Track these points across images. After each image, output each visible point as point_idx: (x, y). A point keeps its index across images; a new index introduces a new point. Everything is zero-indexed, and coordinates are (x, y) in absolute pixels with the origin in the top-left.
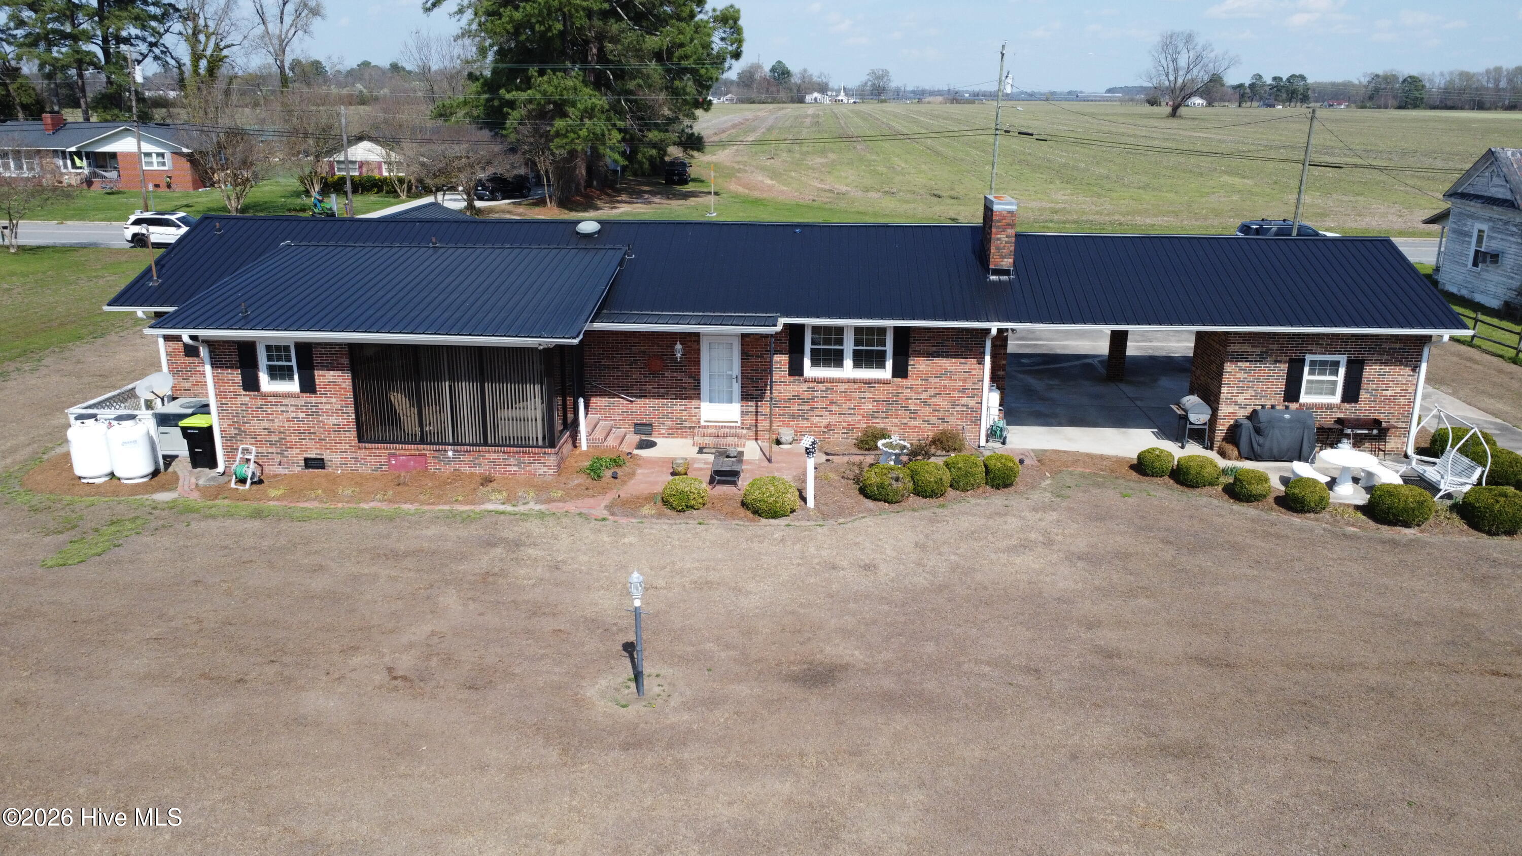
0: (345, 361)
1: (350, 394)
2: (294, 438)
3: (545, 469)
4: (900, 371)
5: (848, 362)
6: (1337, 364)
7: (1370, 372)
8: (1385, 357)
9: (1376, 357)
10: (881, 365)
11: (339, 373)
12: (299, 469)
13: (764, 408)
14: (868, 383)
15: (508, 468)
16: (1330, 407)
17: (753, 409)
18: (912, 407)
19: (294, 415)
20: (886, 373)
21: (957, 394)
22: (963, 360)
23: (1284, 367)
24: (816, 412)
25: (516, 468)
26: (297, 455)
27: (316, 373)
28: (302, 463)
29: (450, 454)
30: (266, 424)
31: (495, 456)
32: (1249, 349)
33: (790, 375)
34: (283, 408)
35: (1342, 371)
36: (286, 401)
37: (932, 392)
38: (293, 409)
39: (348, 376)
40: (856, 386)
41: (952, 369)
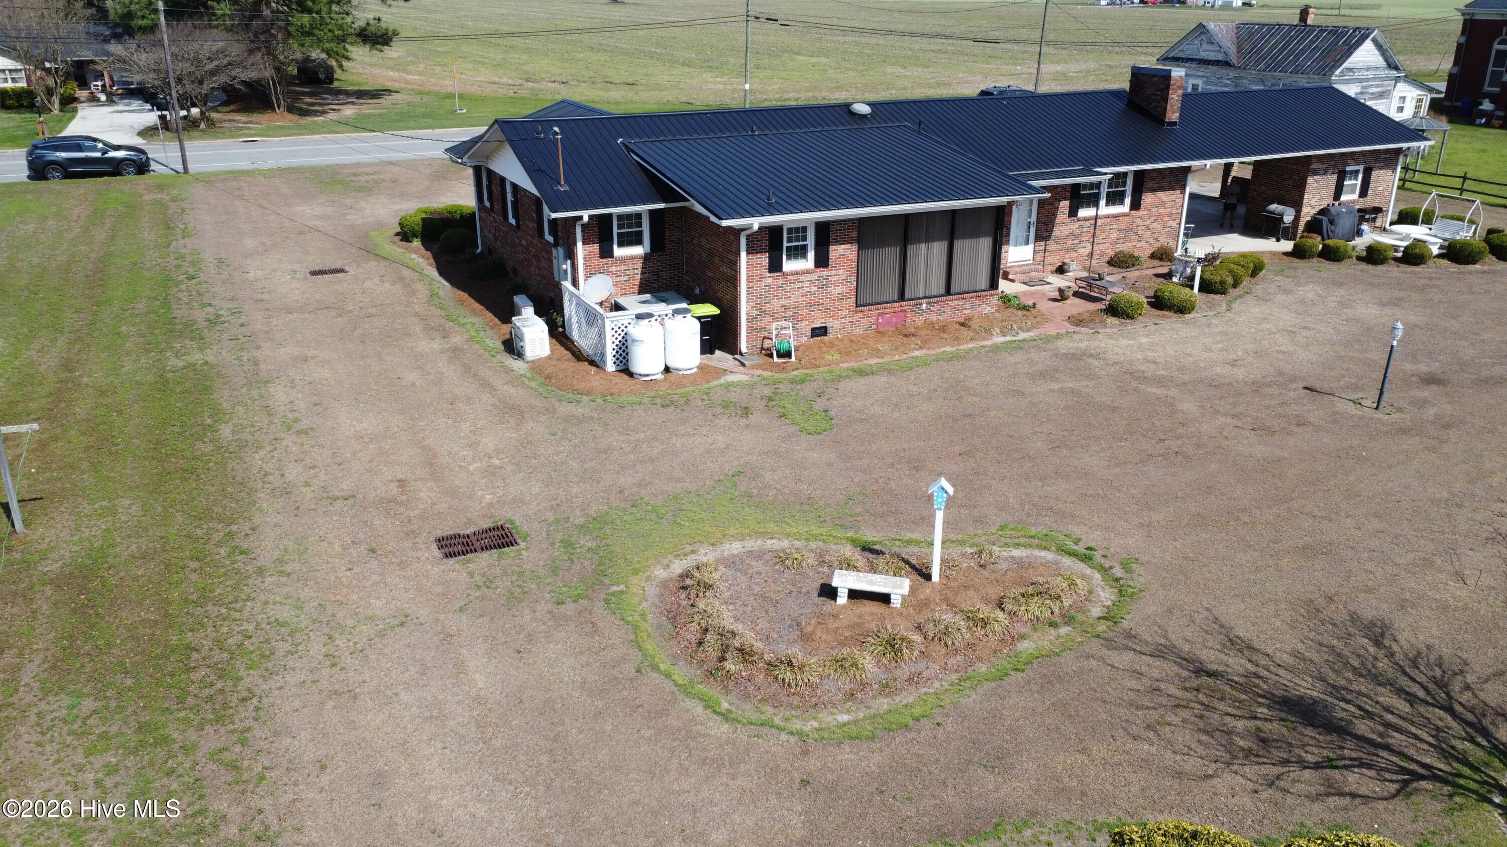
0: (854, 234)
1: (854, 264)
2: (805, 311)
3: (989, 308)
4: (1136, 205)
5: (1103, 202)
6: (1357, 172)
7: (1375, 174)
8: (1382, 164)
9: (1377, 165)
10: (1121, 202)
11: (849, 246)
12: (806, 339)
13: (1051, 246)
14: (1116, 216)
15: (964, 312)
16: (1354, 202)
17: (1042, 248)
18: (1140, 233)
19: (807, 290)
20: (1125, 208)
21: (1166, 219)
22: (1172, 192)
23: (1335, 176)
24: (1083, 245)
25: (969, 311)
26: (806, 327)
27: (831, 248)
28: (809, 333)
29: (924, 306)
30: (784, 302)
31: (955, 303)
32: (1321, 166)
33: (1069, 217)
34: (800, 285)
35: (1360, 176)
36: (802, 278)
37: (1153, 219)
38: (808, 284)
39: (855, 247)
40: (1108, 220)
41: (1165, 199)
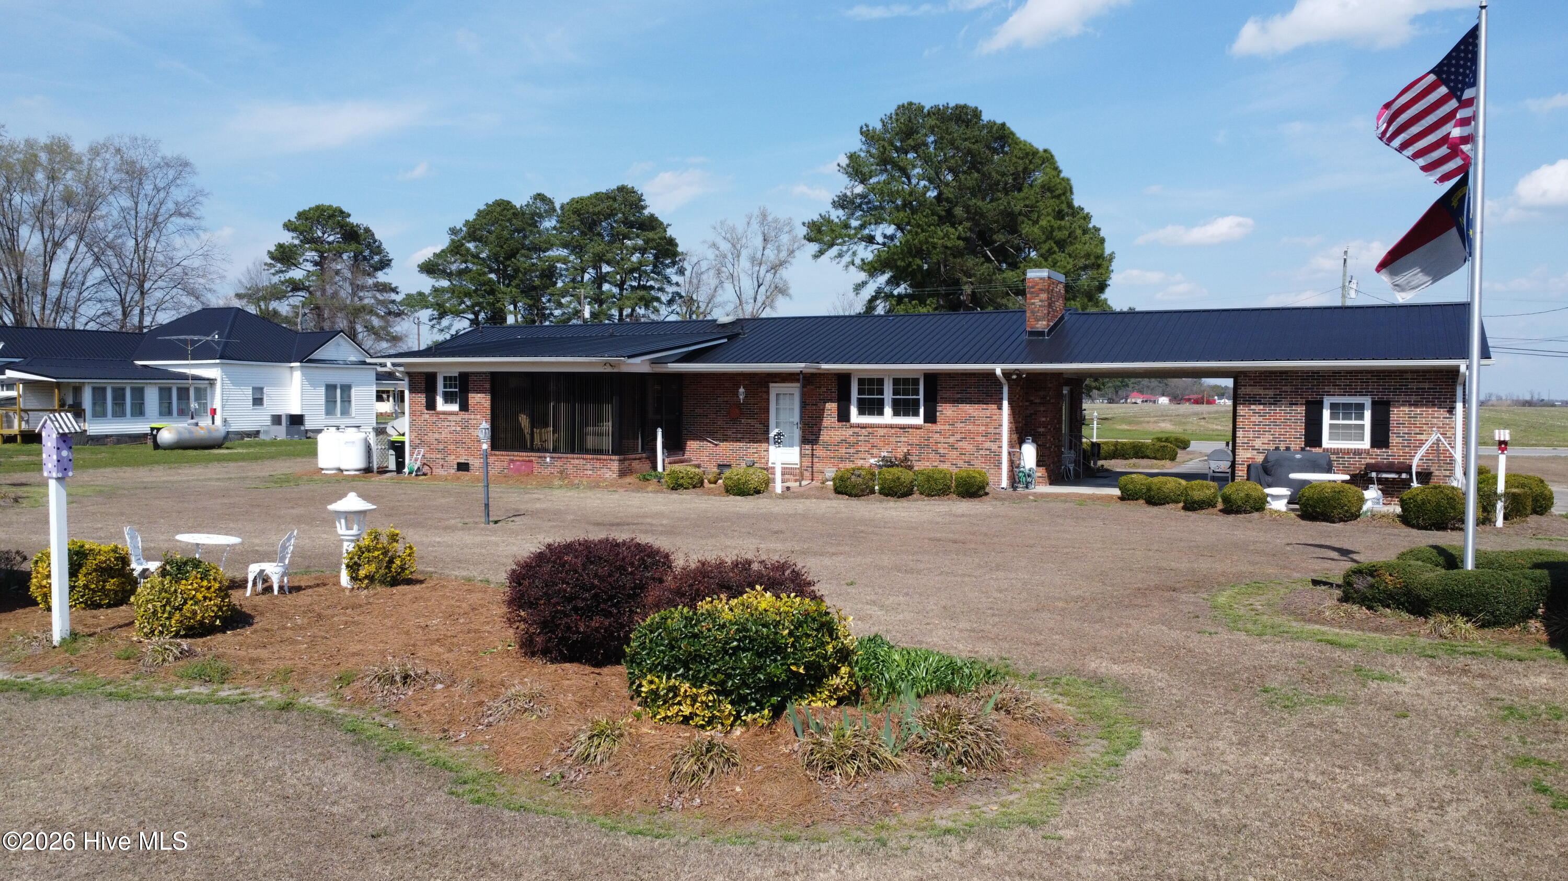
0: (488, 386)
1: (489, 412)
2: (452, 447)
3: (610, 473)
4: (931, 418)
5: (888, 410)
6: (1361, 407)
7: (1398, 414)
8: (1413, 398)
9: (1402, 398)
10: (916, 414)
11: (483, 395)
12: (453, 471)
13: (820, 451)
14: (903, 427)
16: (1358, 452)
17: (809, 452)
18: (942, 451)
19: (454, 428)
20: (919, 420)
21: (980, 439)
22: (985, 406)
23: (1301, 409)
24: (860, 455)
26: (453, 460)
27: (470, 395)
28: (456, 467)
29: (548, 460)
30: (437, 436)
32: (1262, 392)
33: (839, 421)
34: (448, 423)
35: (1368, 414)
36: (451, 418)
37: (958, 436)
38: (453, 424)
39: (489, 397)
40: (893, 431)
41: (975, 414)
